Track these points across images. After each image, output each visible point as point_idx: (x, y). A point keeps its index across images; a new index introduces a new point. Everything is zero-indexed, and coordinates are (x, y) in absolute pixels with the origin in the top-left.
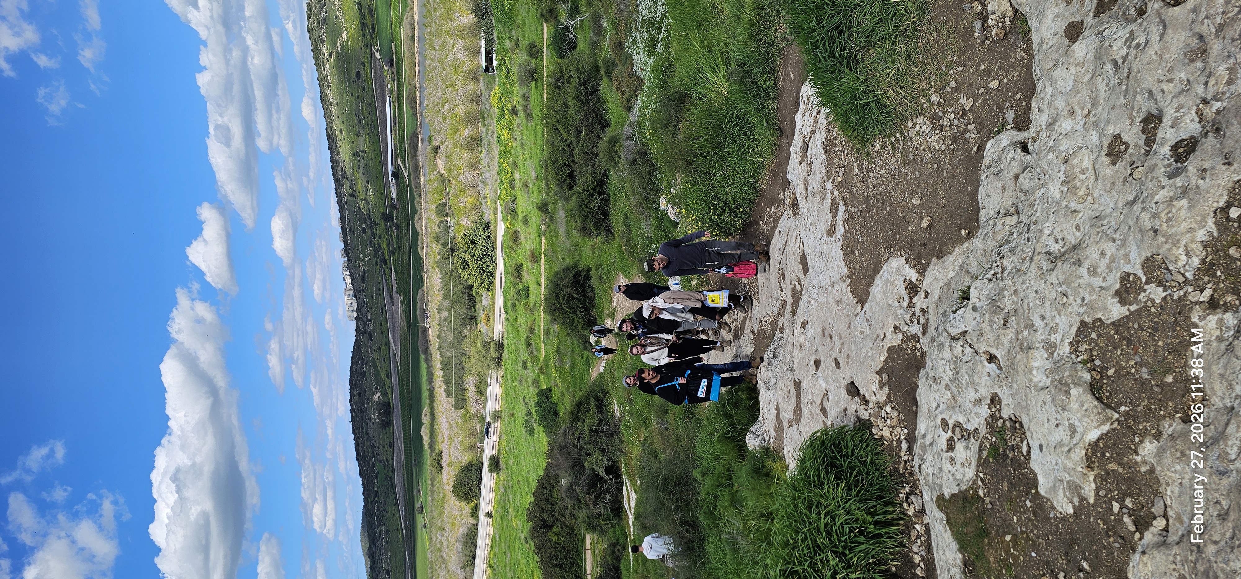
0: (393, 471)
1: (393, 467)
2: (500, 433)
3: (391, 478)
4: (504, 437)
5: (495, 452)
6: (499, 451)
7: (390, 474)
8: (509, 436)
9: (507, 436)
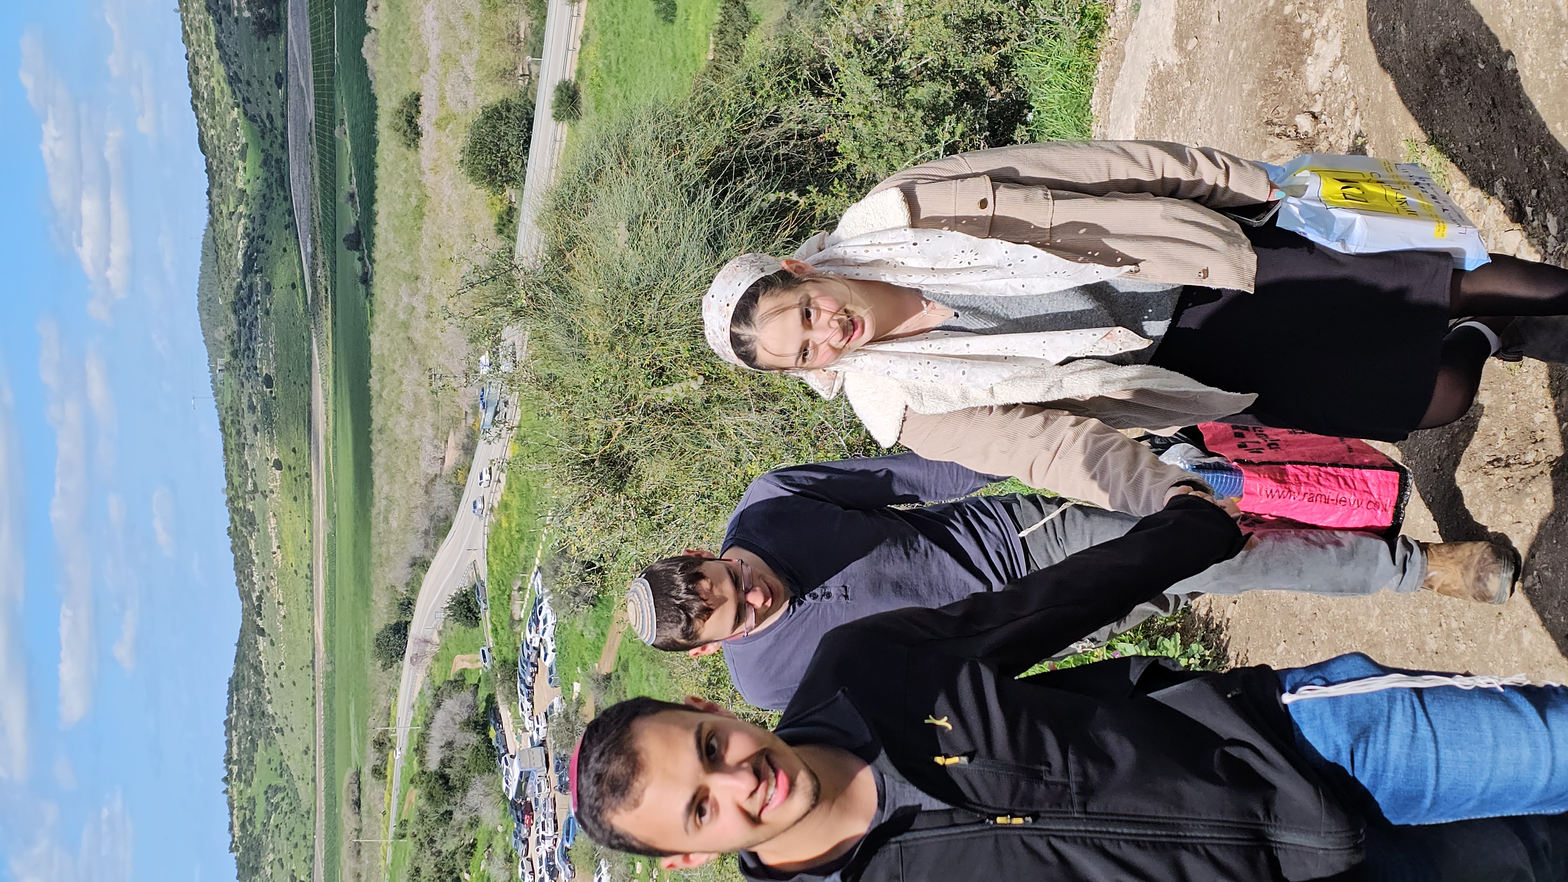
0: (284, 146)
1: (284, 135)
2: (586, 29)
3: (278, 161)
4: (595, 37)
5: (571, 75)
6: (580, 73)
7: (276, 152)
8: (610, 35)
9: (603, 33)
